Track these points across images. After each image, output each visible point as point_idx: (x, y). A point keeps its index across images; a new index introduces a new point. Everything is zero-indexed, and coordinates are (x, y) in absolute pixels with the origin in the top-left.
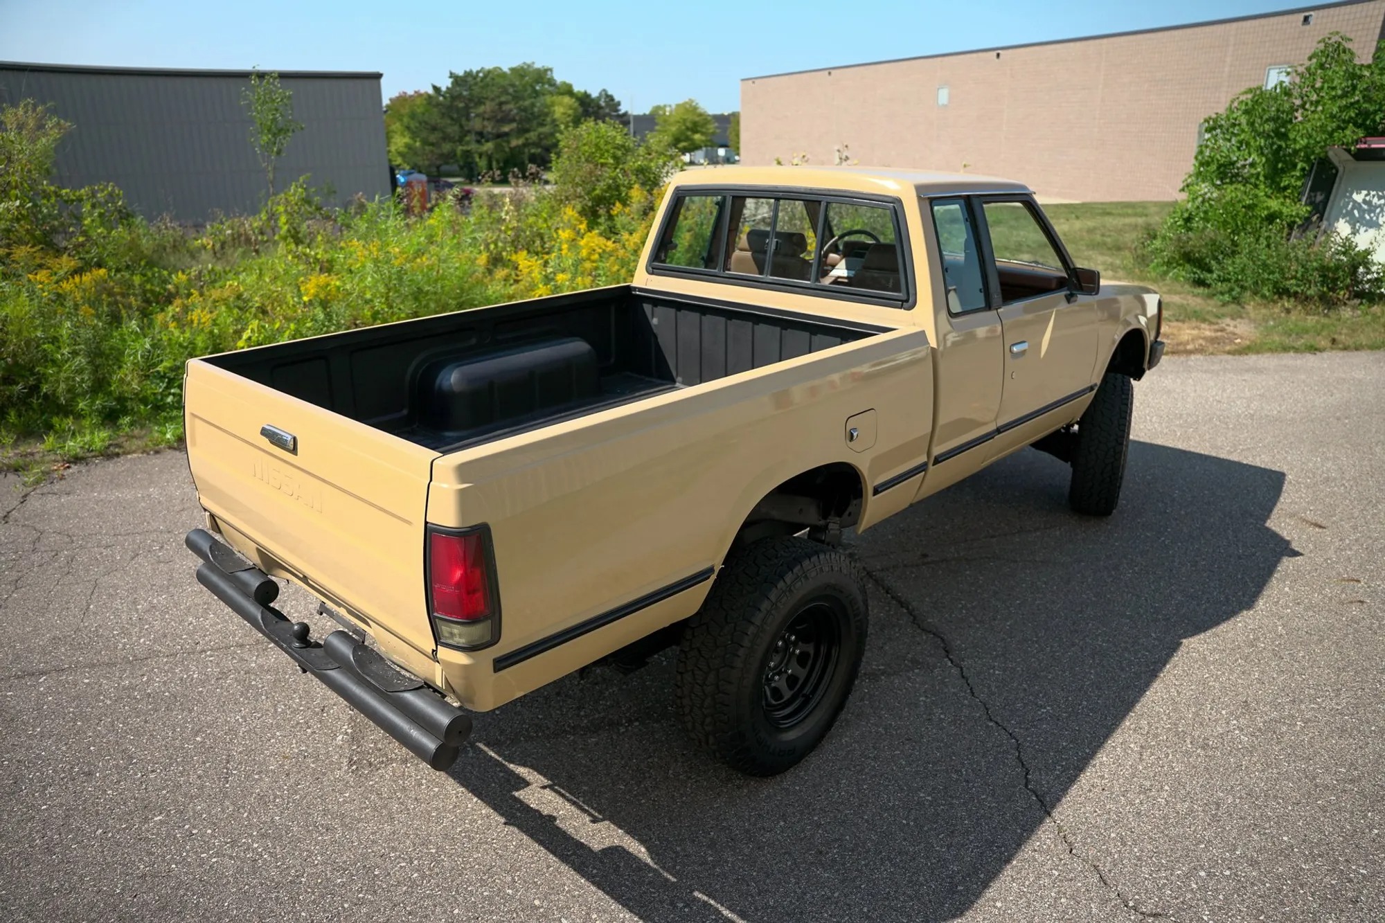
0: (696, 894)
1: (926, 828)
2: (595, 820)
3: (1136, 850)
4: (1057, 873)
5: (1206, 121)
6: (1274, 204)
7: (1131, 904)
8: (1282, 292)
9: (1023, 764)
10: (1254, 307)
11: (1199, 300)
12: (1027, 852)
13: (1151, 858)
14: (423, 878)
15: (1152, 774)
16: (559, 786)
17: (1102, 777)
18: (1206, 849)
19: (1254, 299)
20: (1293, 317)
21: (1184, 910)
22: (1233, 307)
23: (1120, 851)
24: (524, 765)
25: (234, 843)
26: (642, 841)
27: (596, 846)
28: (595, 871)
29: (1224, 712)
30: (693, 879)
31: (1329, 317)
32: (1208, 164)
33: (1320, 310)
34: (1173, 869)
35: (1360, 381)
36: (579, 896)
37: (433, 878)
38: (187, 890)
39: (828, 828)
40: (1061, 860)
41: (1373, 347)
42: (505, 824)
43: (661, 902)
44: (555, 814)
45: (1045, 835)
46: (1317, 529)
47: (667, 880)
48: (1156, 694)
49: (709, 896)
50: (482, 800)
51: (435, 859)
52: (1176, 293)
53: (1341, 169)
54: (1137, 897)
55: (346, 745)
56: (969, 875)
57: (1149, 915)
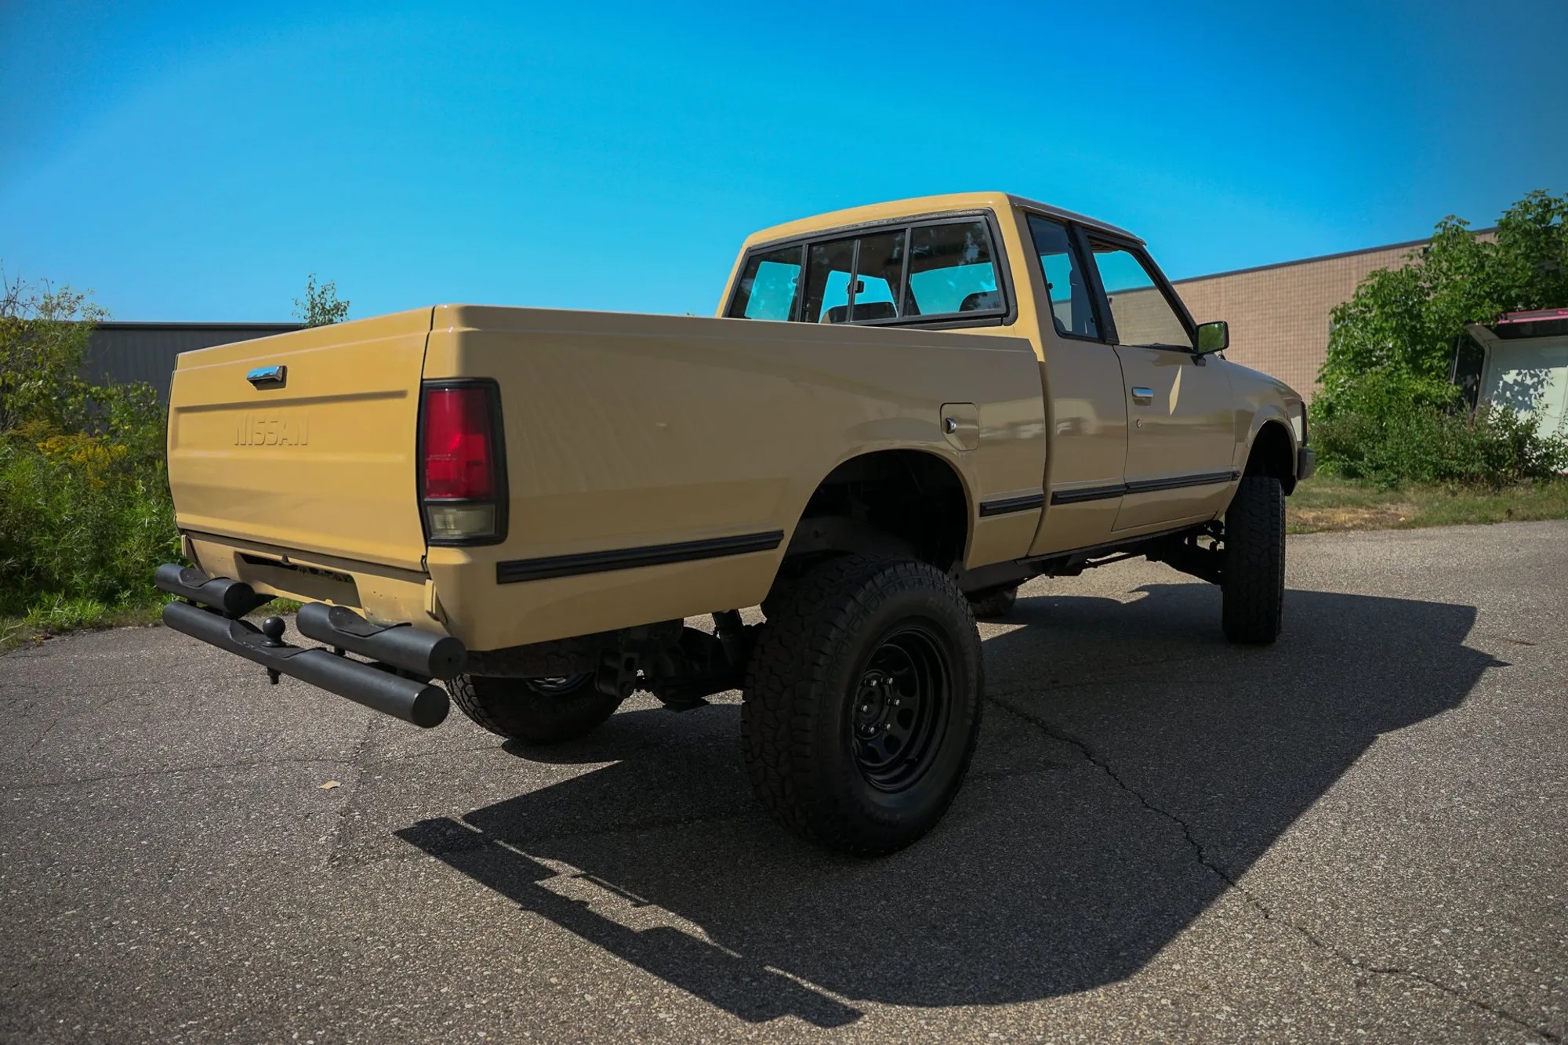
0: (768, 968)
1: (1073, 902)
2: (638, 904)
3: (1353, 912)
4: (1251, 937)
5: (1333, 311)
6: (1420, 386)
7: (1355, 962)
8: (1444, 475)
9: (1193, 843)
10: (1415, 492)
11: (1352, 490)
12: (1208, 917)
13: (1374, 919)
14: (405, 960)
15: (1361, 846)
16: (595, 875)
17: (1299, 850)
18: (1446, 908)
19: (1413, 486)
20: (1461, 496)
21: (1429, 965)
22: (1390, 494)
23: (1331, 914)
24: (553, 858)
25: (164, 931)
26: (699, 922)
27: (637, 927)
28: (634, 951)
29: (1442, 791)
30: (764, 955)
31: (1499, 495)
32: (1343, 353)
33: (1490, 489)
34: (1405, 928)
35: (1547, 540)
36: (611, 973)
37: (419, 959)
38: (88, 976)
39: (944, 905)
40: (1255, 924)
41: (1556, 517)
42: (521, 909)
43: (721, 977)
44: (588, 900)
45: (1230, 901)
46: (1525, 646)
47: (730, 956)
48: (1352, 779)
49: (786, 970)
50: (494, 889)
51: (425, 943)
52: (1326, 486)
53: (1487, 350)
54: (1362, 955)
55: (330, 844)
56: (1134, 942)
57: (1381, 972)
